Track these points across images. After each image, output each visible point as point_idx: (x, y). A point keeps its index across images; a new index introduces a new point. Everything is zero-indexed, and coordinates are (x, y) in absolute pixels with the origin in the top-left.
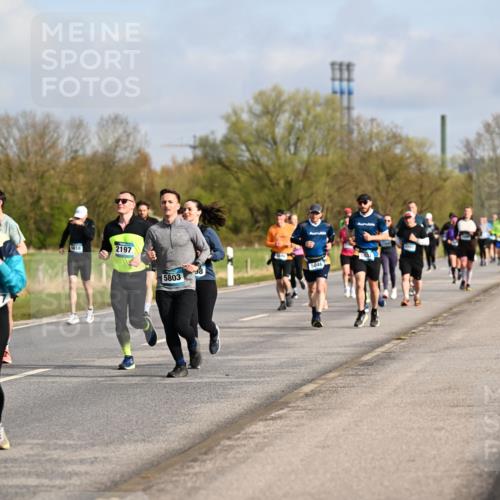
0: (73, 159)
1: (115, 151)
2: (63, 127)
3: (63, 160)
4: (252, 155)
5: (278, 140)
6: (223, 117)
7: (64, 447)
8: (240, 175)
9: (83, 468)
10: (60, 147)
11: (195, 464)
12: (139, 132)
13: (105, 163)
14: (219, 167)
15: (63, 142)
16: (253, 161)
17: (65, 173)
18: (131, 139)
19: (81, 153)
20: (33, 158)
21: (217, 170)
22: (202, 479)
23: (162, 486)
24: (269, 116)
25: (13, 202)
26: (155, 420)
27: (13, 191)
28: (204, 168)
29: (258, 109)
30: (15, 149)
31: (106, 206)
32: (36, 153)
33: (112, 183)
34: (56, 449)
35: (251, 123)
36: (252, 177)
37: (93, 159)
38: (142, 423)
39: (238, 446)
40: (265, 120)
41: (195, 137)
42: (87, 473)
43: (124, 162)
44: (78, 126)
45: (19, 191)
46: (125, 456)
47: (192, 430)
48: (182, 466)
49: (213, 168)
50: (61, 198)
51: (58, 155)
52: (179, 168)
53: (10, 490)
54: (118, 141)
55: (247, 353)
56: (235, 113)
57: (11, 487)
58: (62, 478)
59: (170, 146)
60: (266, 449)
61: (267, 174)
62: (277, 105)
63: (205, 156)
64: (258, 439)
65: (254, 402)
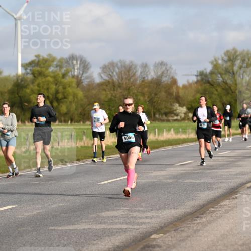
0: (143, 81)
1: (161, 78)
2: (138, 67)
3: (138, 82)
4: (223, 79)
5: (235, 72)
6: (210, 62)
7: (139, 211)
8: (218, 88)
9: (147, 221)
10: (137, 76)
11: (198, 219)
12: (172, 69)
13: (157, 83)
14: (208, 85)
15: (138, 73)
16: (224, 82)
17: (139, 87)
18: (169, 72)
19: (146, 78)
20: (125, 81)
21: (207, 86)
22: (201, 226)
23: (182, 229)
24: (231, 62)
25: (115, 101)
26: (179, 199)
27: (116, 96)
28: (201, 85)
29: (226, 58)
30: (116, 77)
31: (158, 102)
32: (126, 79)
33: (160, 92)
34: (135, 212)
35: (223, 65)
36: (223, 89)
37: (152, 82)
38: (174, 201)
39: (217, 211)
40: (229, 64)
41: (197, 71)
42: (149, 223)
43: (166, 82)
44: (145, 66)
45: (118, 96)
46: (166, 216)
47: (196, 204)
48: (192, 220)
49: (206, 85)
50: (137, 99)
51: (136, 80)
52: (190, 85)
53: (114, 231)
54: (163, 73)
55: (221, 169)
56: (216, 60)
57: (114, 229)
58: (138, 225)
59: (186, 75)
60: (230, 212)
61: (230, 88)
62: (235, 57)
63: (202, 80)
64: (226, 208)
65: (225, 191)
